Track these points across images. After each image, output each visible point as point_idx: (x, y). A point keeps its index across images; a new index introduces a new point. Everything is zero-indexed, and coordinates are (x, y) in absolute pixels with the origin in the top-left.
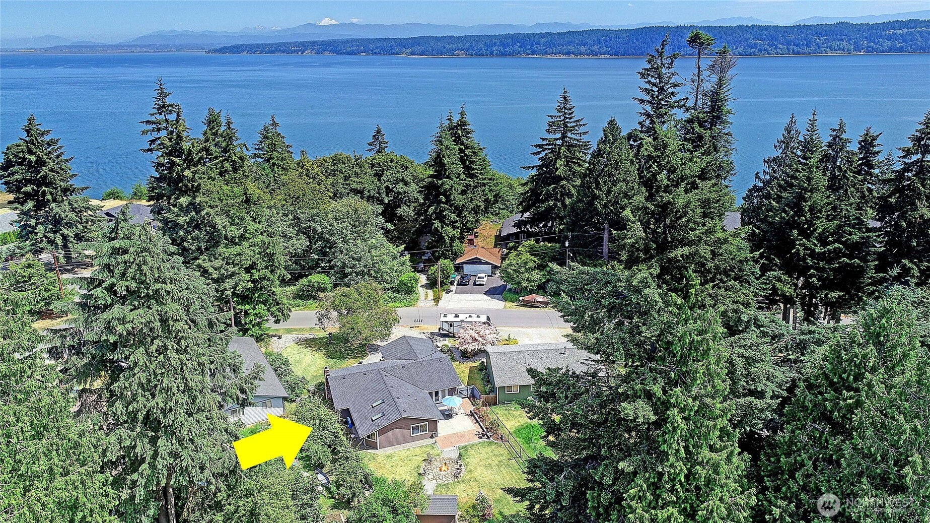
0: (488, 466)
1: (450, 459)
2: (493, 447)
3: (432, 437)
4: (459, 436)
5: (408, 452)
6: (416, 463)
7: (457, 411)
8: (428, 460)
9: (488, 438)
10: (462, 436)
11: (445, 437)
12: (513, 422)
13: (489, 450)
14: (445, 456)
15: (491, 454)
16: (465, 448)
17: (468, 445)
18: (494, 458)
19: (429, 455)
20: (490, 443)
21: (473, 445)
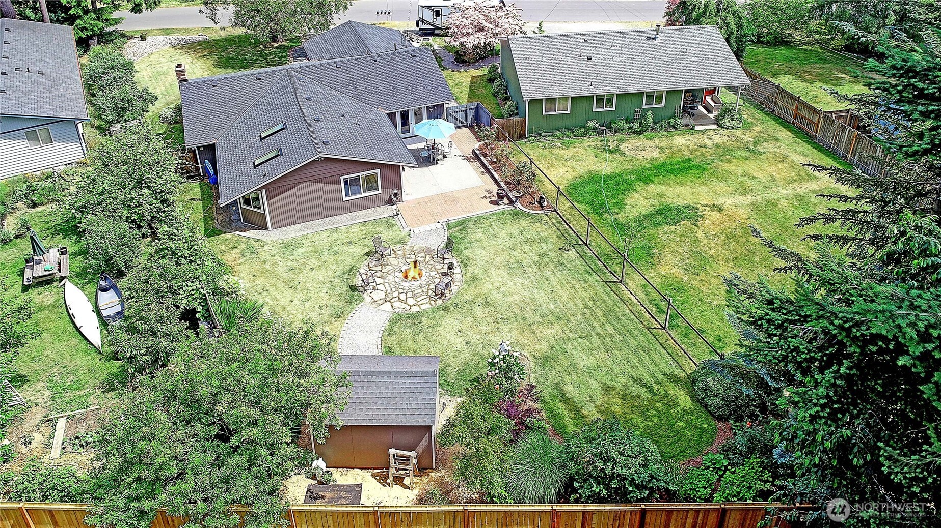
0: (516, 268)
1: (428, 250)
2: (524, 223)
3: (390, 202)
4: (449, 199)
5: (334, 235)
6: (349, 260)
7: (446, 149)
8: (376, 254)
9: (511, 202)
10: (455, 201)
11: (419, 203)
12: (562, 170)
13: (515, 228)
14: (418, 243)
15: (520, 238)
16: (462, 224)
17: (469, 219)
18: (527, 248)
19: (378, 240)
20: (517, 215)
21: (480, 219)
